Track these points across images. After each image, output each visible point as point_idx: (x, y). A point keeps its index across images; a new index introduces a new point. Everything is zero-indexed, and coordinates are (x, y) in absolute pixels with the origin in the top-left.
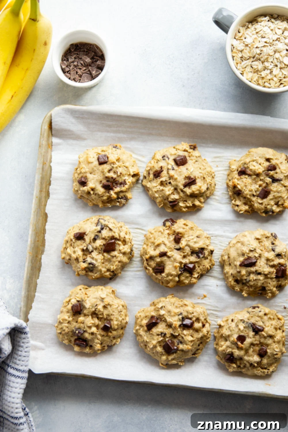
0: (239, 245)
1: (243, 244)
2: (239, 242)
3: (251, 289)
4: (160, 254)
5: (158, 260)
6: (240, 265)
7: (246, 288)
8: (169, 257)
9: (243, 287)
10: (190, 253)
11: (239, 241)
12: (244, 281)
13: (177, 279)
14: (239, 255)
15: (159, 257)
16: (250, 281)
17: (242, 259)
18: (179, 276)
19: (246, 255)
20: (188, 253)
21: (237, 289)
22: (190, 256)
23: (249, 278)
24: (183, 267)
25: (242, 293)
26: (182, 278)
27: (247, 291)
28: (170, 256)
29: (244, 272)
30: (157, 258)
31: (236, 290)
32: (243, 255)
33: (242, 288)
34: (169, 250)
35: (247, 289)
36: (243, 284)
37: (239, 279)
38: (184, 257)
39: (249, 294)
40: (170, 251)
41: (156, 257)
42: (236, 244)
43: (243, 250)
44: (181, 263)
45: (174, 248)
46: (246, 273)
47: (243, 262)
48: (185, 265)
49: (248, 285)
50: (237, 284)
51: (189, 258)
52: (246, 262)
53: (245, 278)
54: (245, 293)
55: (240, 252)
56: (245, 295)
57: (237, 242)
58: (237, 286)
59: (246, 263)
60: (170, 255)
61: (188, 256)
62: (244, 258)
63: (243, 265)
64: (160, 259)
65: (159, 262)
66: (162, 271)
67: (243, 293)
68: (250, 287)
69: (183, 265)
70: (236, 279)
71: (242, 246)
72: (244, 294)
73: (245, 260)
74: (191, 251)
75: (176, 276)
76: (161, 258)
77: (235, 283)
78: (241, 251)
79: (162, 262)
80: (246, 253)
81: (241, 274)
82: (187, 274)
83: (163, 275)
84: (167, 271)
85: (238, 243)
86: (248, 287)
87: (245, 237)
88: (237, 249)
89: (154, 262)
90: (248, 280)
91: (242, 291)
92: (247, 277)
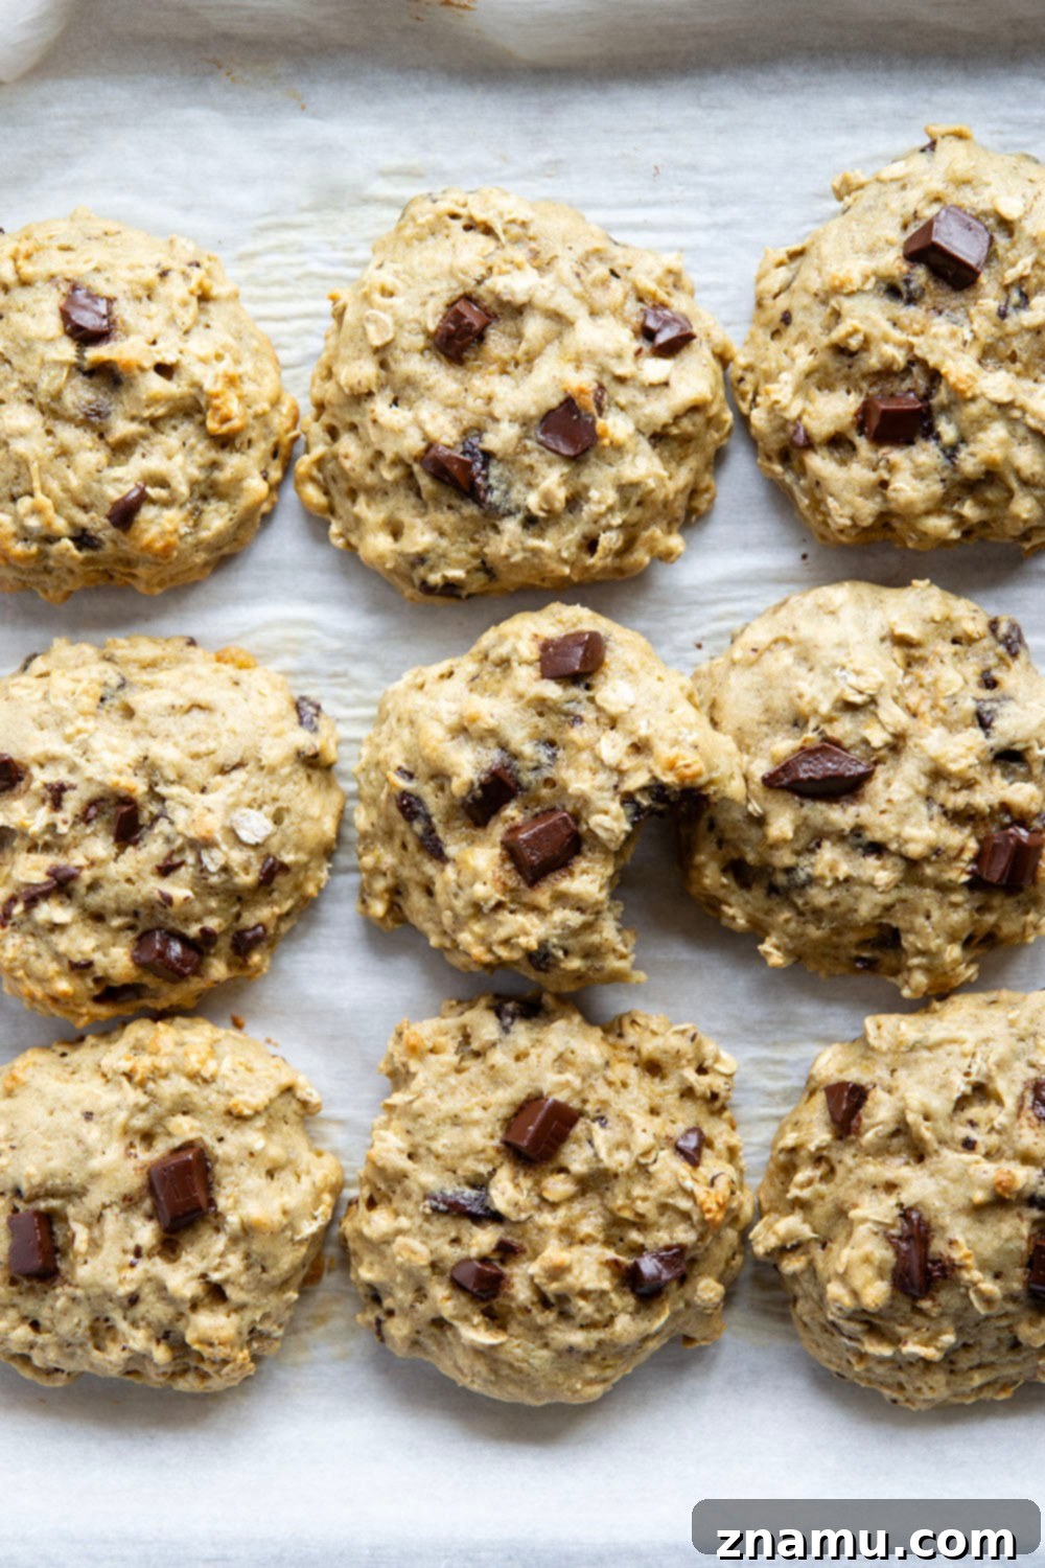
0: (786, 657)
1: (805, 657)
2: (787, 642)
3: (814, 932)
6: (771, 782)
7: (787, 921)
9: (769, 912)
11: (790, 635)
12: (781, 879)
14: (772, 720)
16: (812, 881)
17: (784, 745)
19: (812, 724)
21: (733, 918)
23: (812, 865)
25: (762, 941)
27: (791, 937)
29: (782, 824)
31: (725, 922)
32: (798, 722)
33: (760, 916)
35: (793, 925)
36: (773, 890)
37: (751, 857)
39: (799, 956)
42: (768, 649)
43: (800, 696)
46: (797, 831)
47: (786, 767)
49: (800, 902)
50: (734, 886)
52: (805, 766)
53: (785, 858)
54: (778, 948)
55: (779, 701)
56: (777, 959)
57: (776, 641)
58: (732, 899)
59: (804, 772)
62: (798, 743)
63: (786, 781)
67: (765, 947)
68: (809, 917)
70: (735, 855)
71: (802, 671)
72: (773, 952)
73: (806, 752)
77: (724, 880)
78: (791, 700)
80: (816, 712)
81: (765, 836)
85: (781, 646)
86: (800, 913)
87: (827, 620)
88: (770, 683)
90: (802, 875)
91: (757, 932)
92: (798, 853)
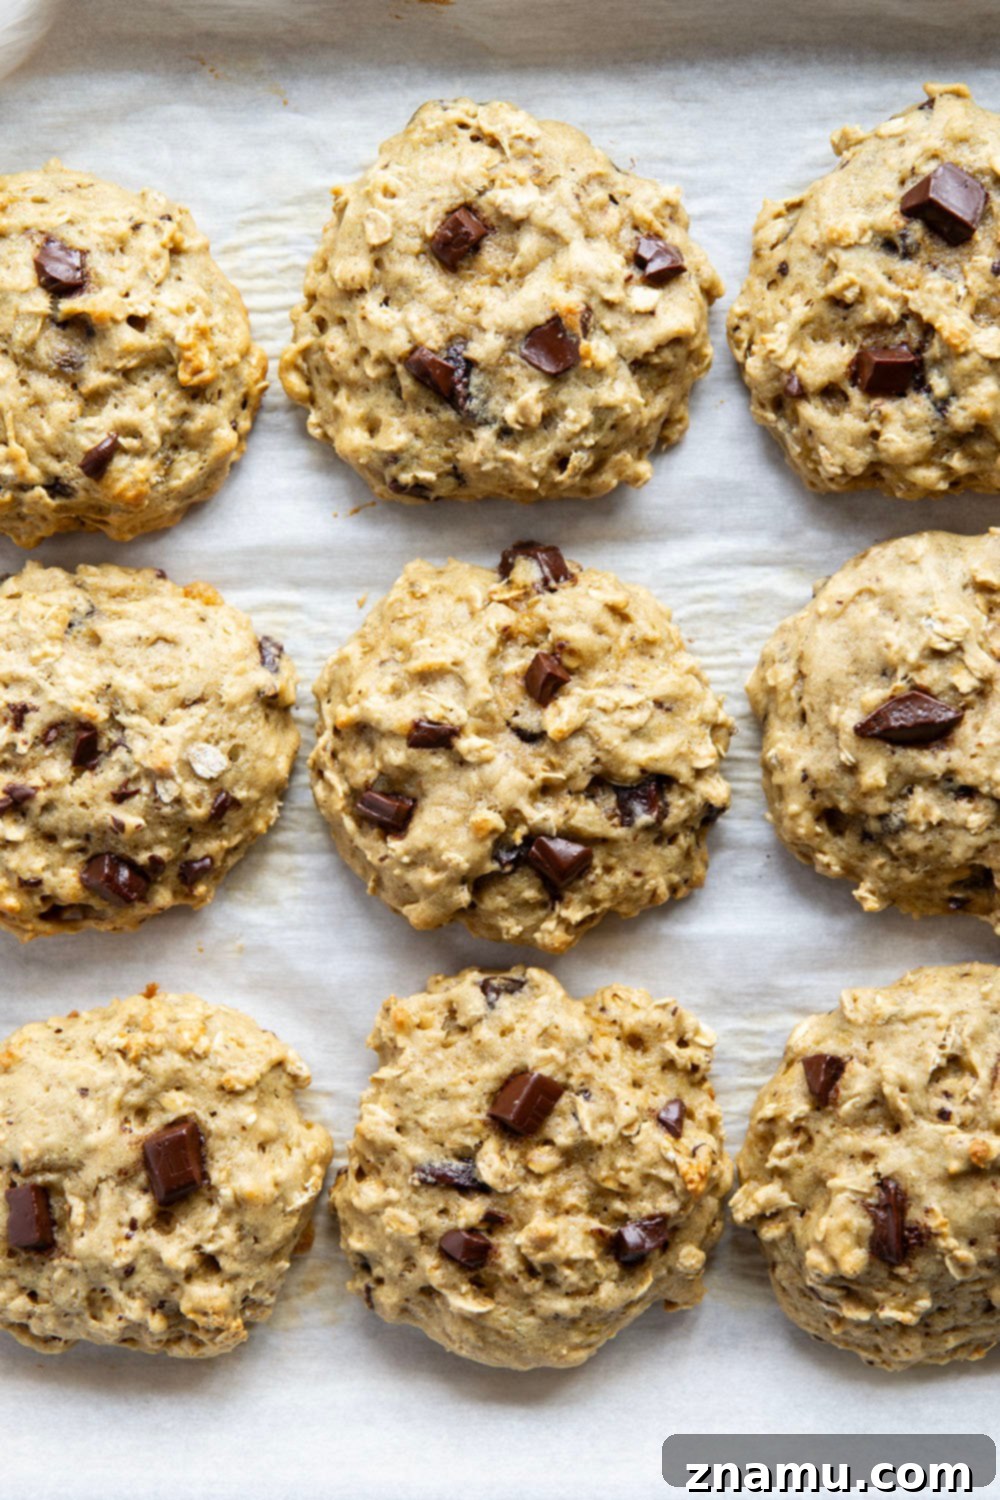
0: (871, 609)
1: (891, 607)
2: (871, 593)
3: (908, 876)
4: (416, 726)
5: (397, 755)
6: (863, 732)
7: (881, 866)
8: (461, 763)
9: (862, 858)
10: (583, 782)
11: (875, 587)
12: (874, 826)
13: (464, 896)
14: (859, 669)
15: (403, 743)
16: (905, 826)
17: (874, 694)
18: (480, 884)
19: (901, 673)
20: (571, 777)
21: (828, 866)
22: (582, 797)
23: (906, 811)
24: (519, 841)
25: (857, 887)
26: (495, 901)
27: (886, 882)
28: (470, 758)
29: (875, 772)
30: (394, 742)
31: (819, 869)
32: (887, 671)
33: (854, 862)
34: (480, 722)
35: (887, 870)
36: (866, 836)
37: (844, 806)
38: (547, 790)
39: (893, 898)
40: (480, 733)
41: (391, 734)
42: (853, 601)
43: (888, 646)
44: (513, 816)
45: (508, 724)
46: (889, 778)
47: (878, 717)
48: (534, 837)
49: (894, 847)
50: (828, 834)
51: (568, 802)
52: (896, 714)
53: (878, 805)
54: (872, 892)
55: (867, 652)
56: (872, 904)
57: (860, 593)
58: (826, 847)
59: (896, 720)
60: (470, 752)
61: (570, 793)
62: (887, 692)
63: (877, 729)
64: (408, 758)
65: (399, 768)
66: (396, 824)
67: (861, 892)
68: (903, 861)
69: (521, 832)
70: (828, 804)
71: (887, 621)
72: (867, 895)
73: (896, 701)
74: (597, 768)
75: (464, 880)
76: (412, 751)
77: (818, 829)
78: (880, 653)
79: (409, 774)
80: (904, 661)
81: (858, 784)
82: (530, 887)
83: (396, 846)
84: (420, 832)
85: (865, 597)
86: (894, 858)
87: (910, 570)
88: (856, 634)
89: (368, 758)
90: (895, 821)
91: (852, 875)
92: (890, 800)
